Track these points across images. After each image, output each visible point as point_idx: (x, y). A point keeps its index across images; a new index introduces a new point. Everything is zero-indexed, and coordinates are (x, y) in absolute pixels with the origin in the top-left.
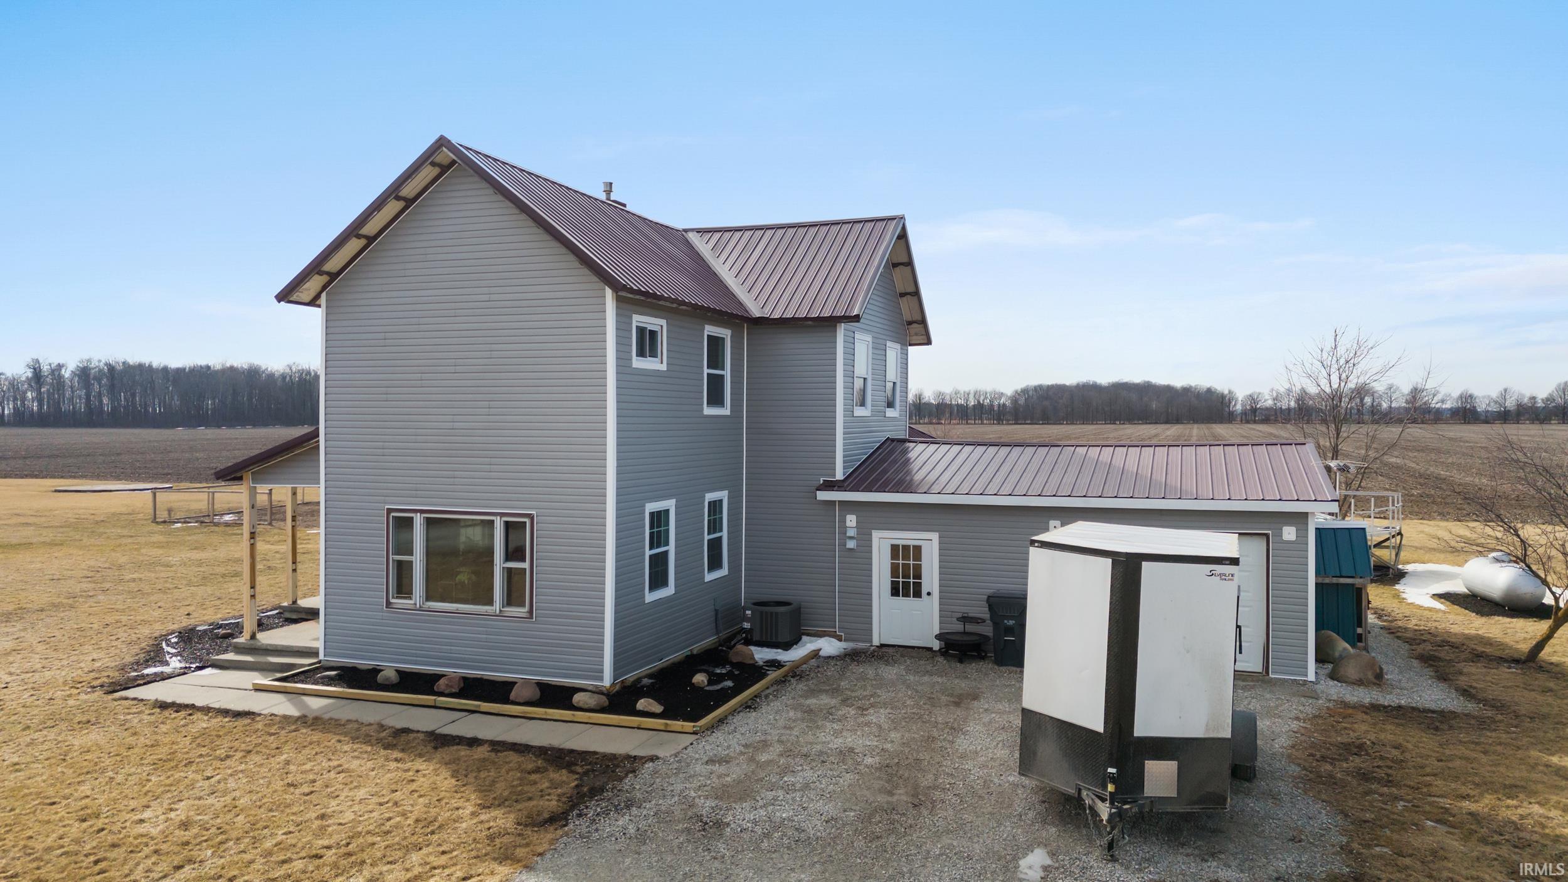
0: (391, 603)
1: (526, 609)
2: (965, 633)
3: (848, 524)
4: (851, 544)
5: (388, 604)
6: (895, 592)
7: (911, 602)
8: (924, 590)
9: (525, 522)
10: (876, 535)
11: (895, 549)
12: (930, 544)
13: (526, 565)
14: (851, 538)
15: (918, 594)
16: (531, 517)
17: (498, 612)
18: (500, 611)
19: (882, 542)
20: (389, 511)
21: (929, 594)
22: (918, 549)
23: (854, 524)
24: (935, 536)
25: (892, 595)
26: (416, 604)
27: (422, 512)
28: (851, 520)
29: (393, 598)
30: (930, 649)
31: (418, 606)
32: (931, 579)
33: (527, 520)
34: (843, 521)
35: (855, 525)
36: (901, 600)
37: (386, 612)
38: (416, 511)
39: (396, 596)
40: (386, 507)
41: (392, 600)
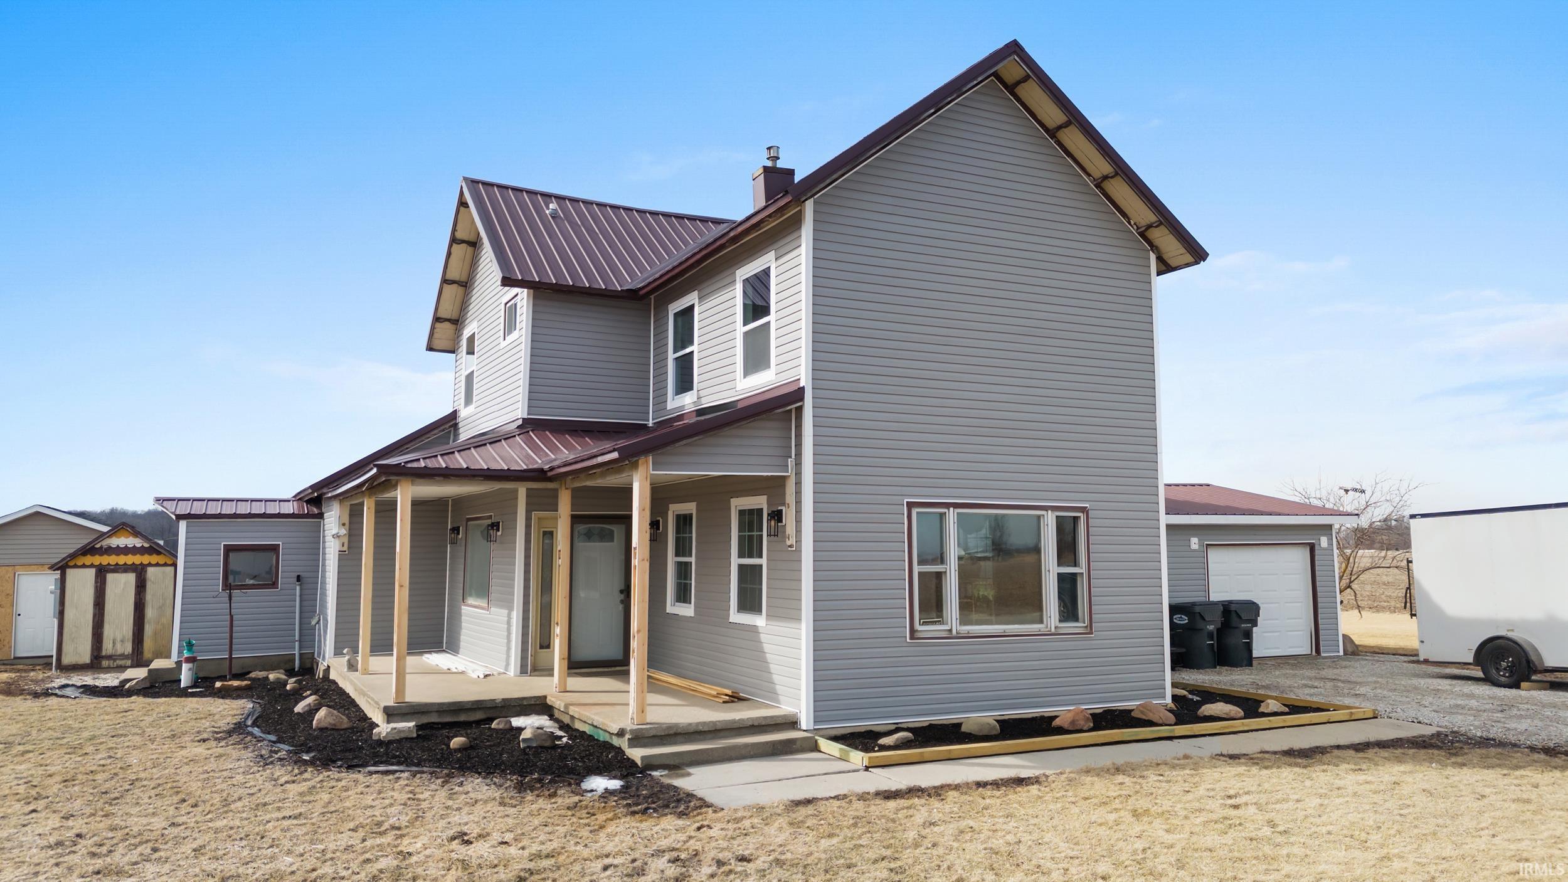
0: (916, 631)
1: (1085, 624)
5: (913, 633)
9: (1080, 517)
13: (1083, 569)
16: (1085, 511)
17: (1053, 630)
18: (1056, 628)
20: (910, 506)
26: (950, 630)
27: (956, 506)
29: (919, 623)
31: (954, 632)
33: (1081, 515)
37: (910, 645)
38: (947, 505)
39: (922, 621)
40: (905, 501)
41: (918, 627)
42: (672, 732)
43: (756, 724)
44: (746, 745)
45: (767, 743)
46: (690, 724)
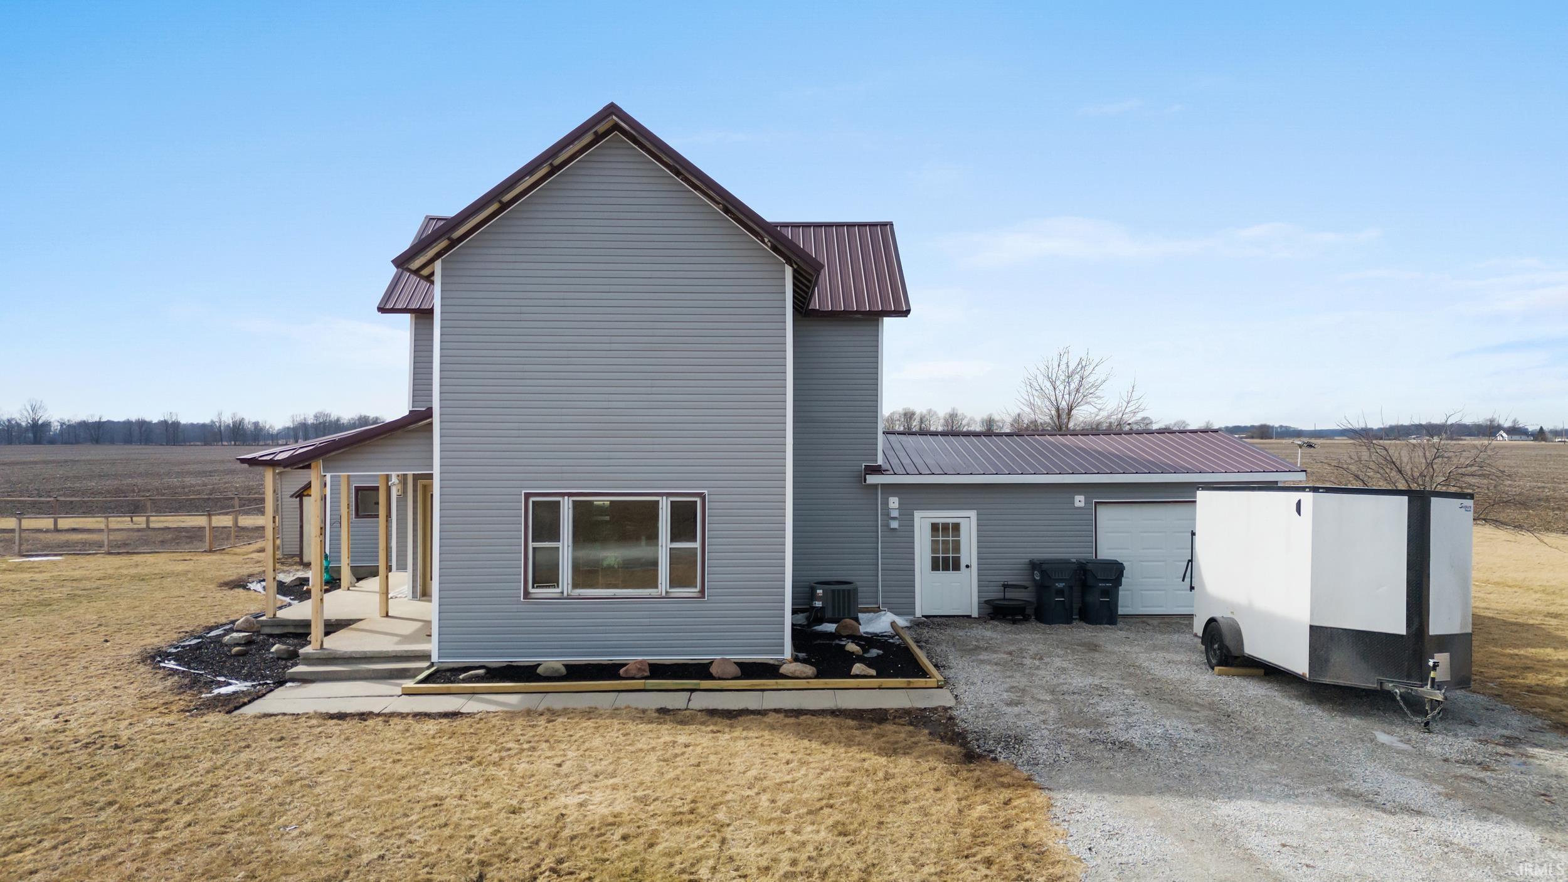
0: (529, 593)
1: (698, 589)
2: (1004, 599)
3: (891, 505)
4: (894, 524)
5: (527, 594)
6: (935, 567)
7: (950, 575)
8: (963, 563)
9: (696, 502)
10: (918, 515)
11: (935, 527)
12: (968, 521)
13: (697, 545)
14: (894, 518)
15: (957, 567)
16: (702, 496)
17: (664, 594)
18: (667, 592)
19: (923, 521)
20: (528, 496)
21: (967, 566)
22: (956, 527)
23: (896, 505)
24: (973, 514)
25: (933, 569)
26: (562, 593)
27: (570, 495)
28: (894, 502)
29: (533, 587)
30: (969, 617)
31: (565, 594)
32: (969, 551)
33: (698, 500)
34: (886, 503)
35: (897, 507)
36: (941, 575)
37: (523, 603)
38: (563, 495)
39: (535, 585)
40: (523, 492)
41: (531, 590)
42: (331, 656)
43: (399, 655)
44: (369, 670)
45: (385, 670)
46: (346, 652)
